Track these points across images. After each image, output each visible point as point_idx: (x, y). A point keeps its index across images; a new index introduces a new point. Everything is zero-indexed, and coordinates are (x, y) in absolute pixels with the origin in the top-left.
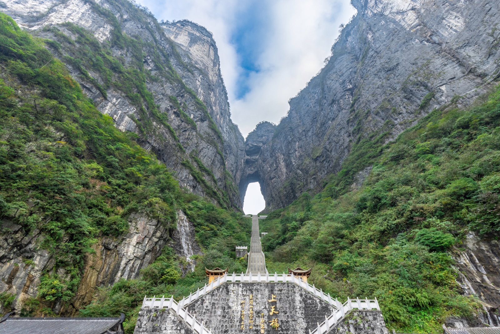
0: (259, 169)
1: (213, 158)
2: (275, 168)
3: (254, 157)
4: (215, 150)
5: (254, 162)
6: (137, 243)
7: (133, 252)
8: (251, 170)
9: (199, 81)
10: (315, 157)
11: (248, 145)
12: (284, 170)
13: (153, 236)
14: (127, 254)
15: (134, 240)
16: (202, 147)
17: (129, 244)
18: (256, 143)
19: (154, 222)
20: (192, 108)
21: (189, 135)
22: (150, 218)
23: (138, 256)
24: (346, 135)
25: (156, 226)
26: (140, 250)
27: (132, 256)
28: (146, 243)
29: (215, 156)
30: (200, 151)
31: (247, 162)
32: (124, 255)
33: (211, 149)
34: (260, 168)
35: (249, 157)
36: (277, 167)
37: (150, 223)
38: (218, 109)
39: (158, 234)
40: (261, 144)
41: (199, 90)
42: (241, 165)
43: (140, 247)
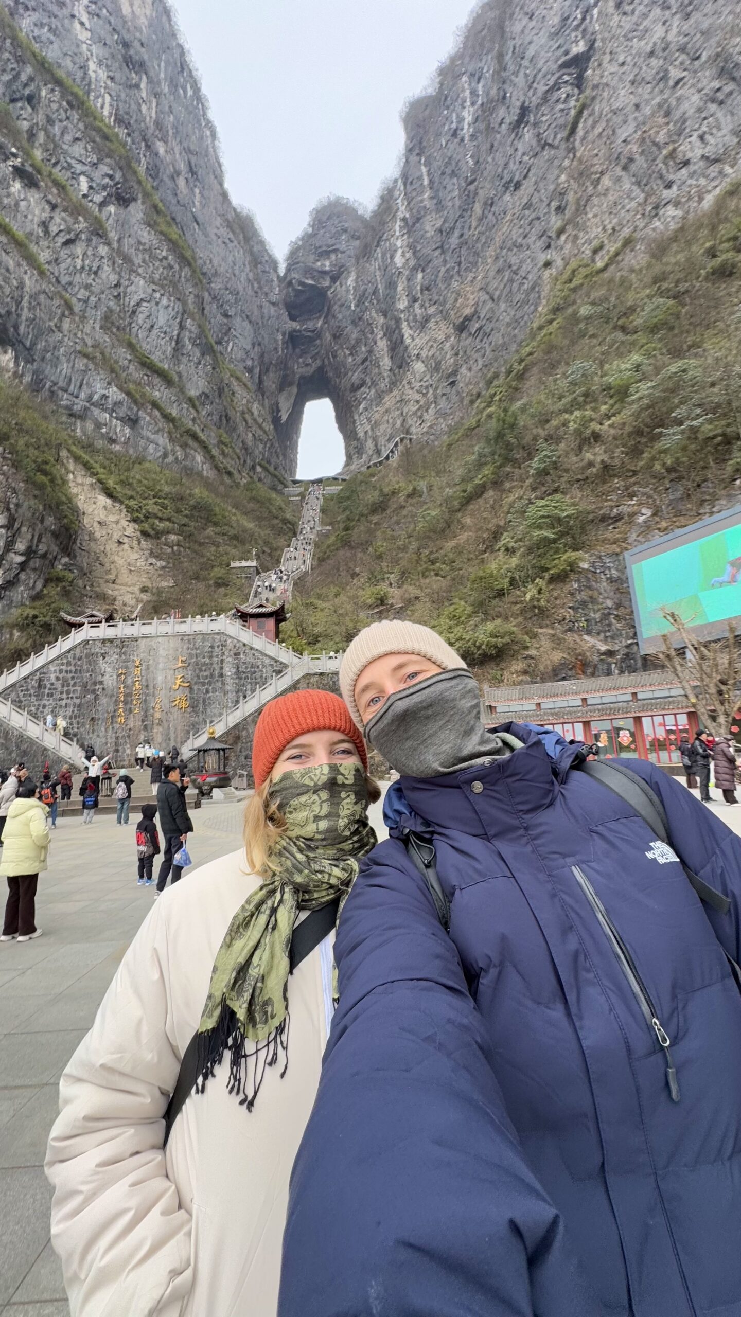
0: (326, 362)
1: (176, 333)
2: (363, 356)
3: (310, 325)
4: (179, 306)
5: (311, 340)
8: (307, 365)
9: (82, 24)
10: (461, 320)
11: (290, 283)
12: (386, 363)
13: (7, 550)
16: (136, 299)
18: (313, 278)
20: (78, 150)
21: (85, 254)
24: (540, 244)
25: (8, 528)
29: (182, 327)
30: (134, 312)
31: (293, 339)
33: (165, 301)
34: (329, 359)
35: (296, 325)
36: (370, 352)
38: (177, 149)
39: (21, 546)
40: (327, 283)
41: (92, 66)
42: (277, 352)
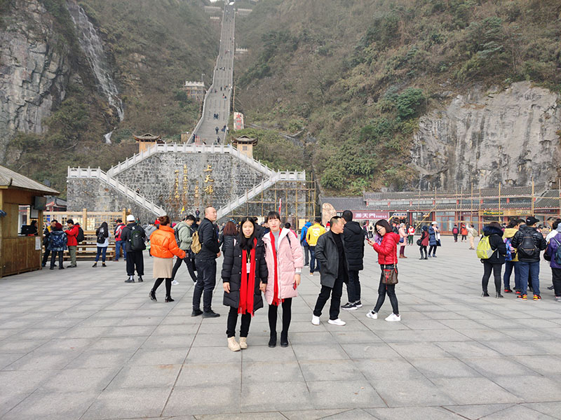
6: (24, 82)
7: (20, 95)
13: (45, 70)
14: (13, 99)
15: (17, 76)
17: (11, 83)
19: (41, 47)
22: (30, 41)
23: (31, 101)
25: (46, 54)
26: (31, 92)
27: (22, 102)
28: (38, 81)
32: (8, 100)
37: (35, 50)
39: (53, 67)
43: (31, 88)
